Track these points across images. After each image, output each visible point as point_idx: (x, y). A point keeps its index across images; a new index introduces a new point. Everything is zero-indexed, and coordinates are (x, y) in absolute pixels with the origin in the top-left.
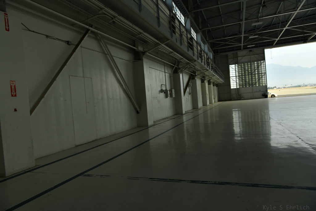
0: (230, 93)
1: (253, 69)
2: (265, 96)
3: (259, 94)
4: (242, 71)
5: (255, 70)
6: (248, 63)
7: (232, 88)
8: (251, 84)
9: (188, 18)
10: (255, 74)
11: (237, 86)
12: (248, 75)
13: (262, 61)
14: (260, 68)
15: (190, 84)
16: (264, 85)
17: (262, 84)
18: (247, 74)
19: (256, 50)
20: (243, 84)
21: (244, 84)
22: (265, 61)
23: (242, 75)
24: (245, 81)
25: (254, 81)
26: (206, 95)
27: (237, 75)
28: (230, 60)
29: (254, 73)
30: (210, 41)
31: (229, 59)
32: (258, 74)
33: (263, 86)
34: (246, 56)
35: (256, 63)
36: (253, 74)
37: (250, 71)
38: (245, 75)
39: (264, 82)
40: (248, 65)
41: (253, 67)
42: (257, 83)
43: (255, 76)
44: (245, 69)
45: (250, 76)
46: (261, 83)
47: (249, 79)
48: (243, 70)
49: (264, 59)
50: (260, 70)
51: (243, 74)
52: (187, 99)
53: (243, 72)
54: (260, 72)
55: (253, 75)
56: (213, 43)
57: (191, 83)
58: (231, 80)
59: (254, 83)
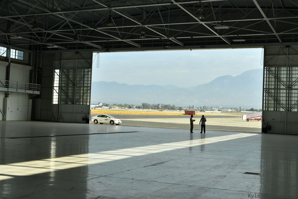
0: (52, 110)
1: (78, 79)
2: (86, 120)
3: (80, 117)
5: (80, 81)
7: (54, 103)
10: (81, 87)
11: (59, 101)
17: (87, 102)
18: (70, 85)
19: (84, 53)
20: (65, 99)
24: (67, 95)
25: (77, 97)
31: (55, 60)
33: (87, 105)
34: (71, 59)
35: (83, 70)
41: (78, 76)
42: (82, 100)
43: (81, 90)
49: (90, 66)
50: (85, 82)
53: (66, 82)
54: (85, 85)
59: (78, 100)
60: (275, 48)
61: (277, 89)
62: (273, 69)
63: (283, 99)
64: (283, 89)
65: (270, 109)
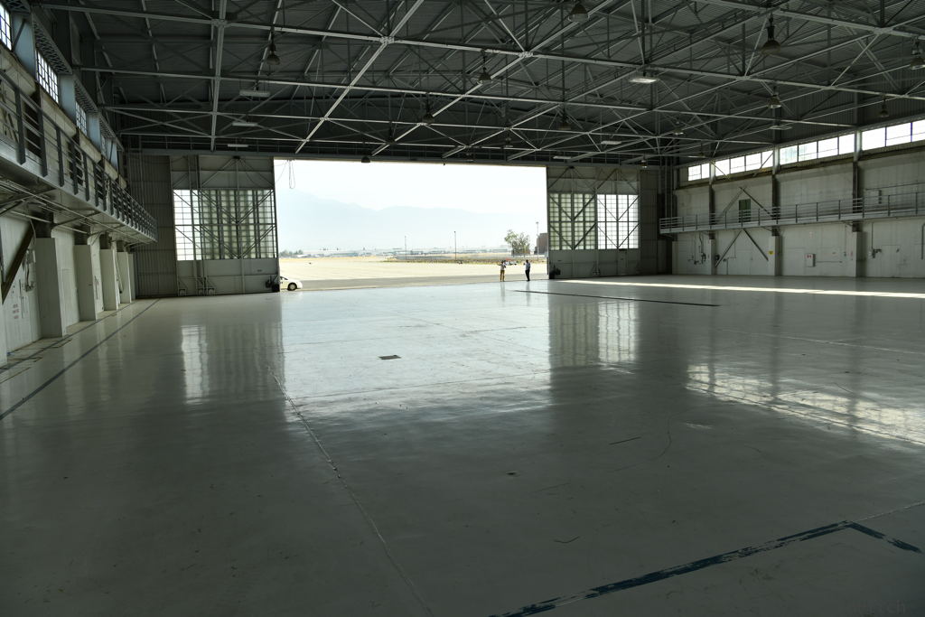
0: (175, 273)
1: (242, 209)
3: (257, 281)
4: (210, 213)
5: (247, 213)
6: (228, 191)
7: (180, 258)
8: (235, 250)
9: (24, 21)
10: (248, 225)
11: (195, 254)
12: (229, 225)
13: (267, 192)
14: (260, 209)
15: (32, 253)
16: (270, 256)
18: (224, 222)
19: (254, 159)
20: (213, 249)
21: (217, 251)
22: (274, 192)
23: (211, 224)
24: (221, 242)
25: (244, 244)
26: (91, 285)
27: (197, 222)
28: (175, 175)
29: (244, 222)
30: (109, 108)
31: (173, 170)
32: (257, 224)
33: (267, 258)
34: (224, 170)
35: (250, 193)
36: (243, 225)
37: (234, 215)
38: (220, 225)
39: (270, 249)
40: (228, 196)
41: (242, 204)
43: (248, 231)
44: (219, 207)
45: (234, 228)
46: (262, 250)
47: (230, 237)
48: (215, 209)
49: (271, 186)
50: (261, 215)
51: (216, 222)
52: (15, 306)
53: (215, 216)
54: (261, 221)
55: (243, 228)
56: (122, 115)
57: (34, 252)
58: (178, 234)
59: (244, 250)
60: (559, 169)
61: (560, 222)
62: (556, 196)
63: (567, 235)
64: (566, 222)
65: (553, 249)
